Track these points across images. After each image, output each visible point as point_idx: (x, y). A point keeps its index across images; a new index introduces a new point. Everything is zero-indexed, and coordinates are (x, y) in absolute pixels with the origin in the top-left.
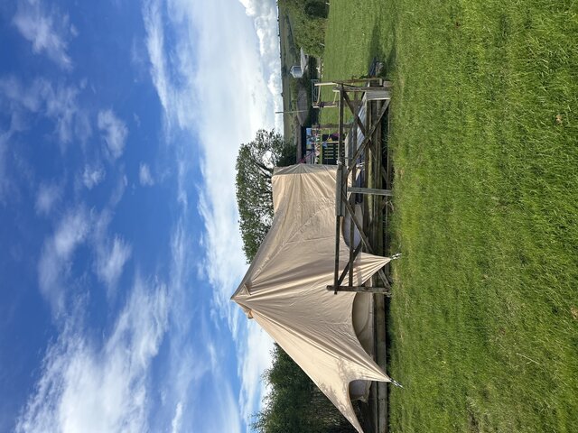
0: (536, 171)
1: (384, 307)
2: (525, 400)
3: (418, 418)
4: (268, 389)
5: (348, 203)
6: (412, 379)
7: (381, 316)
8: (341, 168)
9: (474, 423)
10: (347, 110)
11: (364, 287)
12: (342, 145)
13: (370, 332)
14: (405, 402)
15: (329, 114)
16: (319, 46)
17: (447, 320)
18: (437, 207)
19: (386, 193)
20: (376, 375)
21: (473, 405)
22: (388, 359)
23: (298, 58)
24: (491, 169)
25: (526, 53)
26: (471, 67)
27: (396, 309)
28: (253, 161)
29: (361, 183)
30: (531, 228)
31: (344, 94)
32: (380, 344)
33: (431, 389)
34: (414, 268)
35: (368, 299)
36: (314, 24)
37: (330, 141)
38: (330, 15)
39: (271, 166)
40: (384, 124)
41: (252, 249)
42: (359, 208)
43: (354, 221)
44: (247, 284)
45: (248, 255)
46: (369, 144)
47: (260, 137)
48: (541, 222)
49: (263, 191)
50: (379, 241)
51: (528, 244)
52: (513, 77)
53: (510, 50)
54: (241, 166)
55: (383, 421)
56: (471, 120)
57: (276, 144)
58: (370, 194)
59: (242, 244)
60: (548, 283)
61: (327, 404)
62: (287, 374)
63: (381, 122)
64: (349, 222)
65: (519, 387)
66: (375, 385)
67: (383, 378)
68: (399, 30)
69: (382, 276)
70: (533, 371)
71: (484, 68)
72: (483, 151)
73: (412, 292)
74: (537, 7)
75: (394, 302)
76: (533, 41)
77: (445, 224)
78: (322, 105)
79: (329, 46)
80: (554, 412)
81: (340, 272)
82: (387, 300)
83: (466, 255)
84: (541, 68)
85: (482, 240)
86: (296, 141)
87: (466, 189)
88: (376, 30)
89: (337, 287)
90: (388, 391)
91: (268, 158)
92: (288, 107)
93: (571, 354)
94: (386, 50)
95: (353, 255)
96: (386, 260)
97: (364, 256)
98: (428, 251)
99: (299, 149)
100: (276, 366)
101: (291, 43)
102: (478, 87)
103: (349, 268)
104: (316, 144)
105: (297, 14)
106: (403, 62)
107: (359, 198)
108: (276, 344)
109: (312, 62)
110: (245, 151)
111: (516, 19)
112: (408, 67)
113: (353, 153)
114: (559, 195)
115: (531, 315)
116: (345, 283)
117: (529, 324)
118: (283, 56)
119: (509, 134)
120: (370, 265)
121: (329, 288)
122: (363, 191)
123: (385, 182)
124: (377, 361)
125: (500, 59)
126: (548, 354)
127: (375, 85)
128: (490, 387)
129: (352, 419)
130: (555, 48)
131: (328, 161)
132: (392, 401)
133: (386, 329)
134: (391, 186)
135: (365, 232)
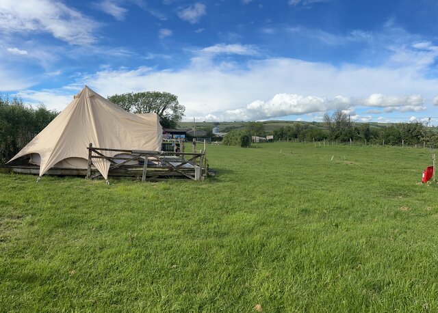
0: (148, 256)
1: (79, 175)
2: (29, 244)
3: (21, 189)
4: (35, 108)
5: (139, 157)
6: (41, 187)
7: (75, 173)
8: (159, 153)
9: (18, 217)
10: (191, 157)
11: (91, 164)
12: (172, 154)
13: (66, 166)
14: (29, 183)
15: (189, 147)
16: (228, 143)
17: (71, 208)
18: (133, 205)
19: (144, 178)
20: (43, 169)
21: (27, 218)
22: (52, 176)
23: (223, 131)
24: (151, 233)
25: (209, 247)
26: (206, 221)
27: (79, 181)
28: (167, 103)
29: (150, 165)
30: (119, 253)
31: (199, 155)
32: (60, 172)
33: (36, 197)
34: (101, 192)
35: (86, 167)
36: (239, 140)
37: (175, 148)
38: (242, 148)
39: (164, 114)
40: (183, 177)
41: (116, 100)
42: (136, 163)
43: (128, 160)
44: (94, 96)
45: (113, 97)
46: (171, 169)
47: (182, 108)
48: (121, 258)
49: (150, 108)
50: (116, 173)
51: (109, 251)
52: (197, 242)
53: (212, 240)
54: (165, 95)
55: (19, 170)
56: (179, 222)
57: (177, 117)
58: (144, 169)
59: (120, 94)
60: (89, 260)
61: (28, 140)
62: (42, 119)
63: (183, 175)
64: (126, 157)
65: (36, 241)
66: (38, 167)
67: (42, 170)
68: (229, 183)
69: (97, 175)
70: (44, 249)
71: (204, 227)
72: (161, 229)
73: (87, 190)
74: (230, 250)
75: (82, 180)
76: (214, 250)
77: (123, 209)
78: (194, 143)
79: (227, 148)
80: (23, 257)
81: (99, 151)
82: (83, 177)
83: (105, 219)
84: (200, 256)
85: (113, 228)
86: (178, 129)
87: (142, 220)
88: (231, 172)
89: (91, 149)
90: (35, 175)
91: (169, 112)
92: (197, 125)
93: (51, 269)
94: (221, 177)
95: (109, 159)
96: (106, 177)
97: (108, 164)
98: (109, 200)
99: (174, 130)
100: (48, 112)
101: (231, 128)
102: (195, 225)
103: (102, 156)
104: (175, 140)
105: (244, 131)
106: (214, 186)
107: (141, 163)
109: (220, 139)
110: (174, 98)
111: (226, 240)
112: (211, 189)
113: (167, 161)
114: (135, 267)
115: (72, 251)
116: (93, 154)
117: (68, 249)
118: (225, 123)
119: (169, 242)
120: (103, 168)
121: (91, 145)
122: (145, 165)
123: (150, 178)
124: (51, 169)
125: (208, 235)
126: (52, 257)
127: (203, 172)
128: (36, 227)
129: (20, 154)
130: (209, 261)
131: (164, 147)
132: (29, 176)
133: (68, 175)
134: (147, 181)
135: (122, 167)
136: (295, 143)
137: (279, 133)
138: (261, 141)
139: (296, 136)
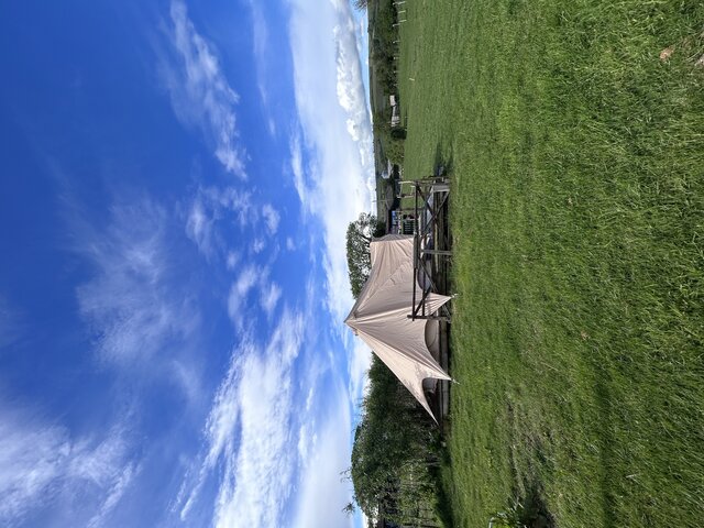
0: (554, 237)
1: (446, 330)
2: (548, 395)
3: (470, 405)
4: (368, 382)
5: (421, 261)
6: (466, 378)
7: (444, 336)
8: (417, 237)
9: (511, 410)
10: (420, 198)
11: (433, 316)
12: (417, 221)
13: (436, 347)
14: (463, 391)
15: (408, 201)
16: (400, 157)
17: (491, 339)
18: (483, 263)
19: (447, 253)
20: (442, 376)
21: (510, 397)
22: (449, 364)
23: (386, 166)
24: (521, 236)
25: (545, 157)
26: (505, 168)
27: (454, 332)
28: (357, 233)
29: (430, 246)
30: (551, 276)
31: (418, 188)
32: (444, 353)
33: (479, 386)
34: (467, 304)
35: (436, 323)
36: (397, 143)
37: (409, 219)
38: (408, 138)
39: (369, 236)
40: (445, 206)
41: (357, 290)
42: (429, 263)
43: (426, 272)
44: (355, 314)
45: (354, 293)
46: (435, 221)
47: (362, 218)
48: (558, 273)
49: (364, 252)
50: (443, 286)
51: (549, 288)
52: (536, 174)
53: (534, 155)
54: (349, 237)
55: (445, 406)
56: (506, 203)
57: (372, 222)
58: (436, 254)
59: (350, 286)
60: (563, 314)
61: (407, 394)
62: (381, 374)
63: (443, 207)
64: (422, 276)
65: (543, 386)
66: (440, 382)
67: (444, 376)
68: (455, 145)
69: (445, 309)
70: (553, 375)
71: (515, 168)
72: (515, 224)
73: (466, 320)
74: (552, 125)
75: (453, 327)
76: (550, 149)
77: (489, 274)
78: (403, 196)
79: (407, 157)
80: (570, 404)
81: (416, 307)
82: (448, 326)
83: (504, 296)
84: (556, 167)
85: (516, 285)
86: (386, 220)
87: (503, 250)
88: (439, 146)
89: (414, 316)
90: (449, 386)
91: (367, 231)
92: (380, 198)
93: (582, 364)
94: (446, 159)
95: (425, 295)
96: (447, 299)
97: (432, 296)
98: (477, 293)
99: (387, 225)
100: (373, 368)
101: (382, 156)
102: (512, 181)
103: (422, 303)
104: (399, 221)
105: (385, 138)
106: (458, 165)
107: (429, 257)
108: (373, 353)
109: (396, 168)
110: (352, 227)
111: (537, 134)
112: (462, 168)
113: (425, 227)
114: (571, 254)
115: (552, 336)
116: (420, 313)
117: (550, 342)
118: (377, 165)
119: (534, 212)
120: (437, 301)
121: (409, 316)
122: (431, 252)
123: (447, 246)
124: (441, 365)
125: (526, 162)
126: (564, 364)
127: (439, 182)
128: (522, 385)
129: (425, 404)
130: (567, 153)
131: (408, 232)
132: (452, 393)
133: (448, 345)
134: (451, 249)
135: (434, 279)
136: (399, 58)
137: (387, 87)
138: (398, 114)
139: (390, 59)
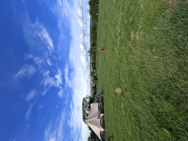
5: (99, 108)
7: (103, 122)
8: (99, 103)
11: (101, 118)
13: (102, 124)
19: (103, 106)
28: (85, 101)
31: (99, 95)
32: (103, 126)
38: (98, 80)
39: (88, 101)
47: (87, 96)
49: (87, 106)
54: (83, 102)
57: (89, 97)
67: (103, 130)
82: (104, 120)
86: (93, 97)
89: (98, 118)
91: (88, 100)
95: (100, 114)
97: (101, 114)
103: (100, 115)
104: (96, 100)
107: (101, 107)
109: (95, 85)
110: (84, 99)
116: (99, 117)
120: (102, 115)
124: (103, 128)
131: (97, 102)
133: (104, 124)
135: (101, 111)
136: (96, 64)
137: (94, 69)
138: (96, 73)
139: (94, 64)
